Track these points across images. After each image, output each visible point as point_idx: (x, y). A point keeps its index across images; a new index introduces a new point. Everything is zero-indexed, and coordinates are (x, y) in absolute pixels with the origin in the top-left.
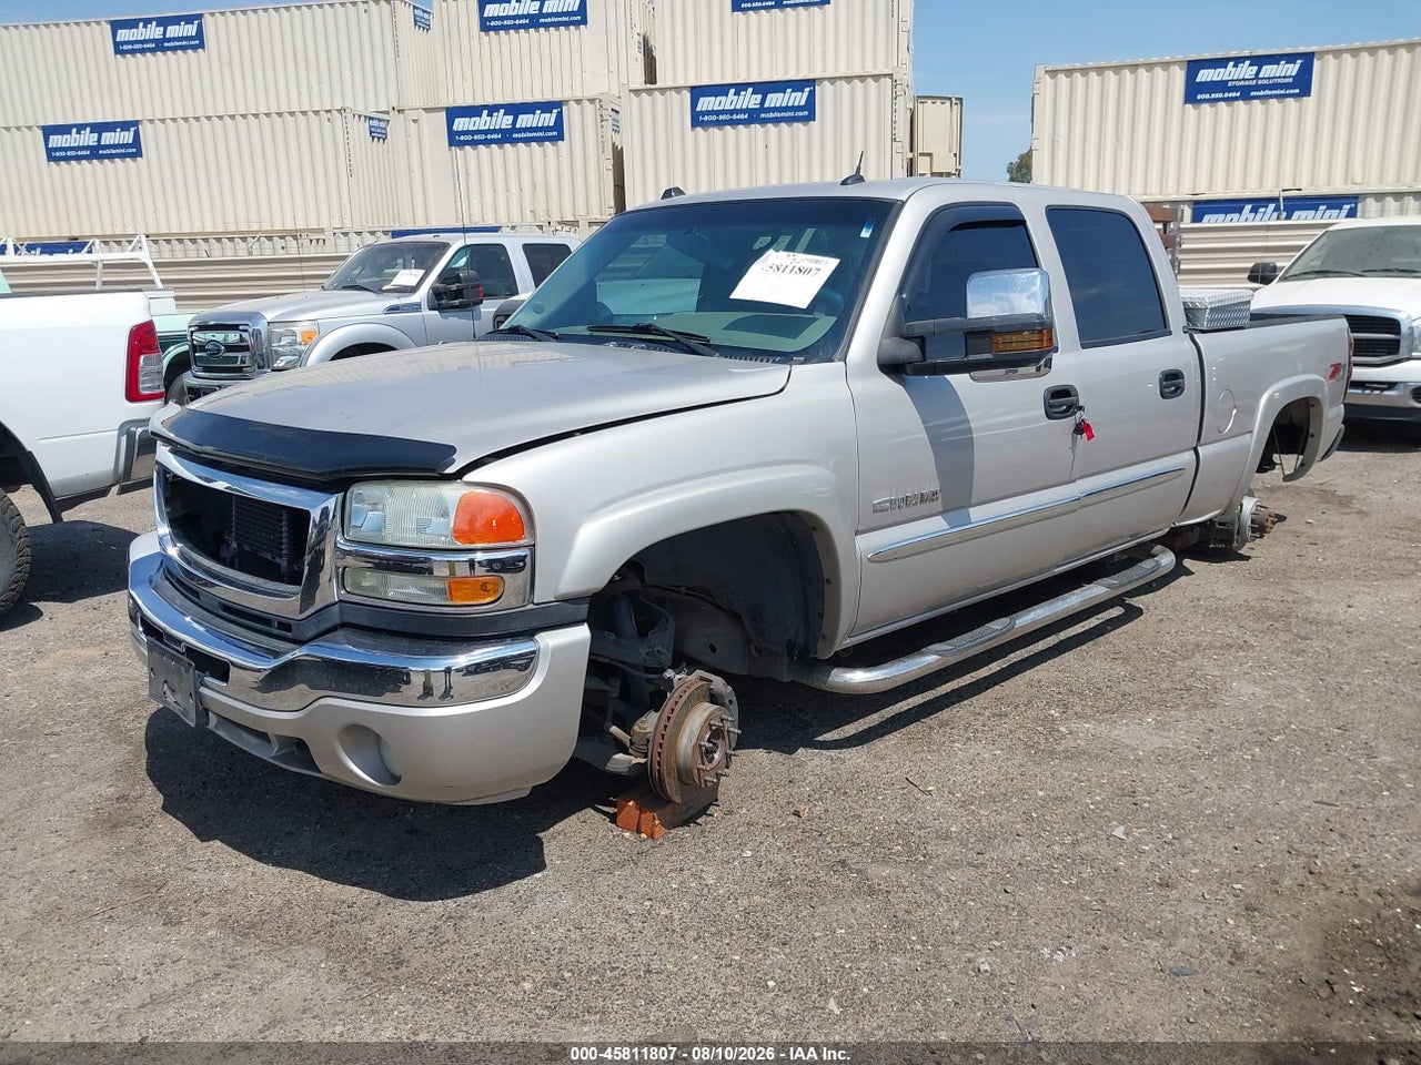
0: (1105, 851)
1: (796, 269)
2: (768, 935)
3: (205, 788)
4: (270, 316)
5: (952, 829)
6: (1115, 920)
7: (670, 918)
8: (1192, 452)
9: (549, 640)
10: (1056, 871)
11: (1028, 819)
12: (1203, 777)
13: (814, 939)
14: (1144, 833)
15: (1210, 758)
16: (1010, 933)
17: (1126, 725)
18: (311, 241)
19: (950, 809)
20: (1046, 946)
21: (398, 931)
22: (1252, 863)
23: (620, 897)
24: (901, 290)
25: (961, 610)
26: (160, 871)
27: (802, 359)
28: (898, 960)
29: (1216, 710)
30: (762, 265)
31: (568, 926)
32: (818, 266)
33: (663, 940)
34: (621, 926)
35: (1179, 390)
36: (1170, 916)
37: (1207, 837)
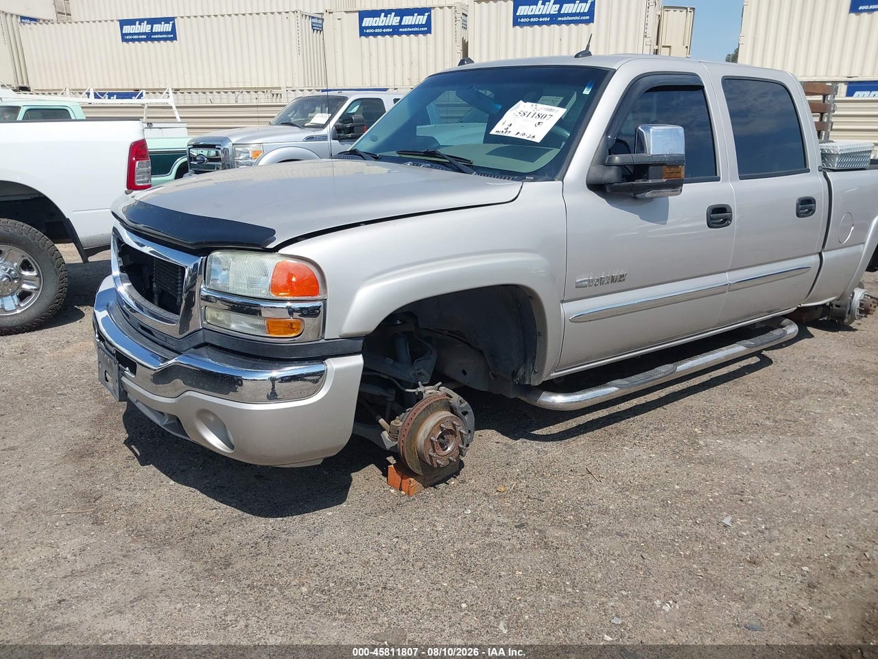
0: (714, 534)
1: (536, 115)
2: (469, 570)
3: (140, 437)
4: (234, 140)
5: (611, 507)
6: (712, 585)
7: (407, 552)
8: (817, 257)
9: (333, 365)
10: (677, 544)
11: (664, 505)
12: (795, 486)
13: (500, 577)
14: (745, 522)
15: (802, 472)
16: (635, 586)
17: (746, 443)
18: (273, 95)
19: (612, 493)
20: (659, 598)
21: (232, 543)
22: (820, 552)
23: (379, 534)
24: (607, 132)
25: (643, 356)
26: (100, 489)
27: (533, 178)
28: (554, 598)
29: (813, 438)
30: (514, 112)
31: (341, 551)
32: (551, 113)
33: (399, 566)
34: (374, 554)
35: (811, 211)
36: (752, 586)
37: (790, 530)
